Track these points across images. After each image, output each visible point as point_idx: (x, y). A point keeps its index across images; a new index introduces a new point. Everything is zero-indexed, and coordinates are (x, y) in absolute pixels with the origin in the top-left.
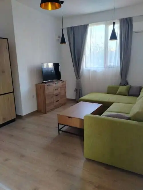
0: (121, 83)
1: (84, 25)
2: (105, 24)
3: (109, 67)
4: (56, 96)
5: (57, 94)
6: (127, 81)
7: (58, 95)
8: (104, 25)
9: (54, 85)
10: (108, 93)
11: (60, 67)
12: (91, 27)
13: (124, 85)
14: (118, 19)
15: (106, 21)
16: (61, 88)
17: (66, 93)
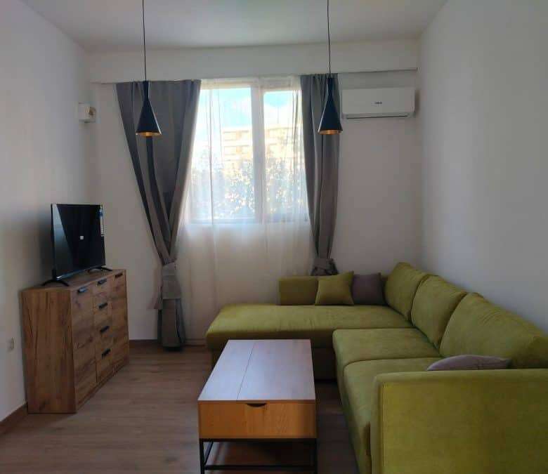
0: (316, 269)
1: (185, 82)
2: (251, 87)
3: (276, 220)
4: (102, 331)
5: (102, 327)
6: (332, 260)
7: (107, 328)
8: (249, 89)
9: (96, 289)
10: (285, 302)
11: (101, 218)
12: (208, 91)
13: (326, 273)
14: (296, 76)
15: (259, 77)
16: (113, 299)
17: (126, 318)
